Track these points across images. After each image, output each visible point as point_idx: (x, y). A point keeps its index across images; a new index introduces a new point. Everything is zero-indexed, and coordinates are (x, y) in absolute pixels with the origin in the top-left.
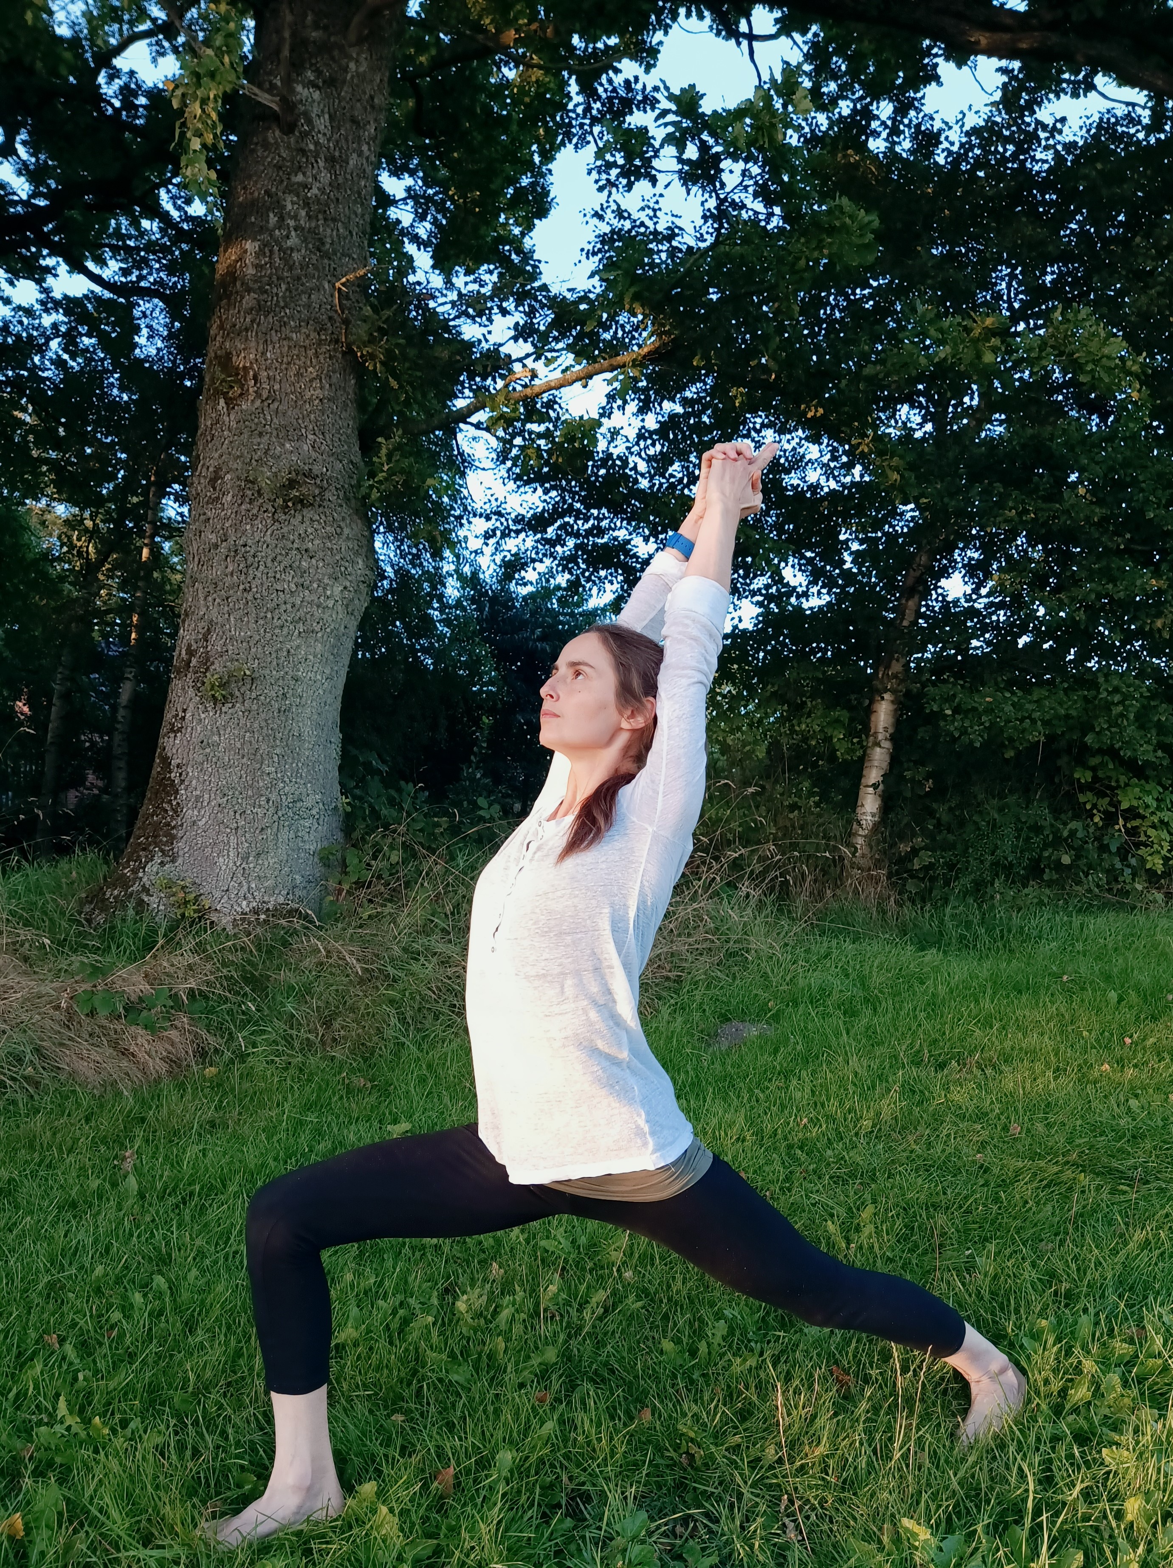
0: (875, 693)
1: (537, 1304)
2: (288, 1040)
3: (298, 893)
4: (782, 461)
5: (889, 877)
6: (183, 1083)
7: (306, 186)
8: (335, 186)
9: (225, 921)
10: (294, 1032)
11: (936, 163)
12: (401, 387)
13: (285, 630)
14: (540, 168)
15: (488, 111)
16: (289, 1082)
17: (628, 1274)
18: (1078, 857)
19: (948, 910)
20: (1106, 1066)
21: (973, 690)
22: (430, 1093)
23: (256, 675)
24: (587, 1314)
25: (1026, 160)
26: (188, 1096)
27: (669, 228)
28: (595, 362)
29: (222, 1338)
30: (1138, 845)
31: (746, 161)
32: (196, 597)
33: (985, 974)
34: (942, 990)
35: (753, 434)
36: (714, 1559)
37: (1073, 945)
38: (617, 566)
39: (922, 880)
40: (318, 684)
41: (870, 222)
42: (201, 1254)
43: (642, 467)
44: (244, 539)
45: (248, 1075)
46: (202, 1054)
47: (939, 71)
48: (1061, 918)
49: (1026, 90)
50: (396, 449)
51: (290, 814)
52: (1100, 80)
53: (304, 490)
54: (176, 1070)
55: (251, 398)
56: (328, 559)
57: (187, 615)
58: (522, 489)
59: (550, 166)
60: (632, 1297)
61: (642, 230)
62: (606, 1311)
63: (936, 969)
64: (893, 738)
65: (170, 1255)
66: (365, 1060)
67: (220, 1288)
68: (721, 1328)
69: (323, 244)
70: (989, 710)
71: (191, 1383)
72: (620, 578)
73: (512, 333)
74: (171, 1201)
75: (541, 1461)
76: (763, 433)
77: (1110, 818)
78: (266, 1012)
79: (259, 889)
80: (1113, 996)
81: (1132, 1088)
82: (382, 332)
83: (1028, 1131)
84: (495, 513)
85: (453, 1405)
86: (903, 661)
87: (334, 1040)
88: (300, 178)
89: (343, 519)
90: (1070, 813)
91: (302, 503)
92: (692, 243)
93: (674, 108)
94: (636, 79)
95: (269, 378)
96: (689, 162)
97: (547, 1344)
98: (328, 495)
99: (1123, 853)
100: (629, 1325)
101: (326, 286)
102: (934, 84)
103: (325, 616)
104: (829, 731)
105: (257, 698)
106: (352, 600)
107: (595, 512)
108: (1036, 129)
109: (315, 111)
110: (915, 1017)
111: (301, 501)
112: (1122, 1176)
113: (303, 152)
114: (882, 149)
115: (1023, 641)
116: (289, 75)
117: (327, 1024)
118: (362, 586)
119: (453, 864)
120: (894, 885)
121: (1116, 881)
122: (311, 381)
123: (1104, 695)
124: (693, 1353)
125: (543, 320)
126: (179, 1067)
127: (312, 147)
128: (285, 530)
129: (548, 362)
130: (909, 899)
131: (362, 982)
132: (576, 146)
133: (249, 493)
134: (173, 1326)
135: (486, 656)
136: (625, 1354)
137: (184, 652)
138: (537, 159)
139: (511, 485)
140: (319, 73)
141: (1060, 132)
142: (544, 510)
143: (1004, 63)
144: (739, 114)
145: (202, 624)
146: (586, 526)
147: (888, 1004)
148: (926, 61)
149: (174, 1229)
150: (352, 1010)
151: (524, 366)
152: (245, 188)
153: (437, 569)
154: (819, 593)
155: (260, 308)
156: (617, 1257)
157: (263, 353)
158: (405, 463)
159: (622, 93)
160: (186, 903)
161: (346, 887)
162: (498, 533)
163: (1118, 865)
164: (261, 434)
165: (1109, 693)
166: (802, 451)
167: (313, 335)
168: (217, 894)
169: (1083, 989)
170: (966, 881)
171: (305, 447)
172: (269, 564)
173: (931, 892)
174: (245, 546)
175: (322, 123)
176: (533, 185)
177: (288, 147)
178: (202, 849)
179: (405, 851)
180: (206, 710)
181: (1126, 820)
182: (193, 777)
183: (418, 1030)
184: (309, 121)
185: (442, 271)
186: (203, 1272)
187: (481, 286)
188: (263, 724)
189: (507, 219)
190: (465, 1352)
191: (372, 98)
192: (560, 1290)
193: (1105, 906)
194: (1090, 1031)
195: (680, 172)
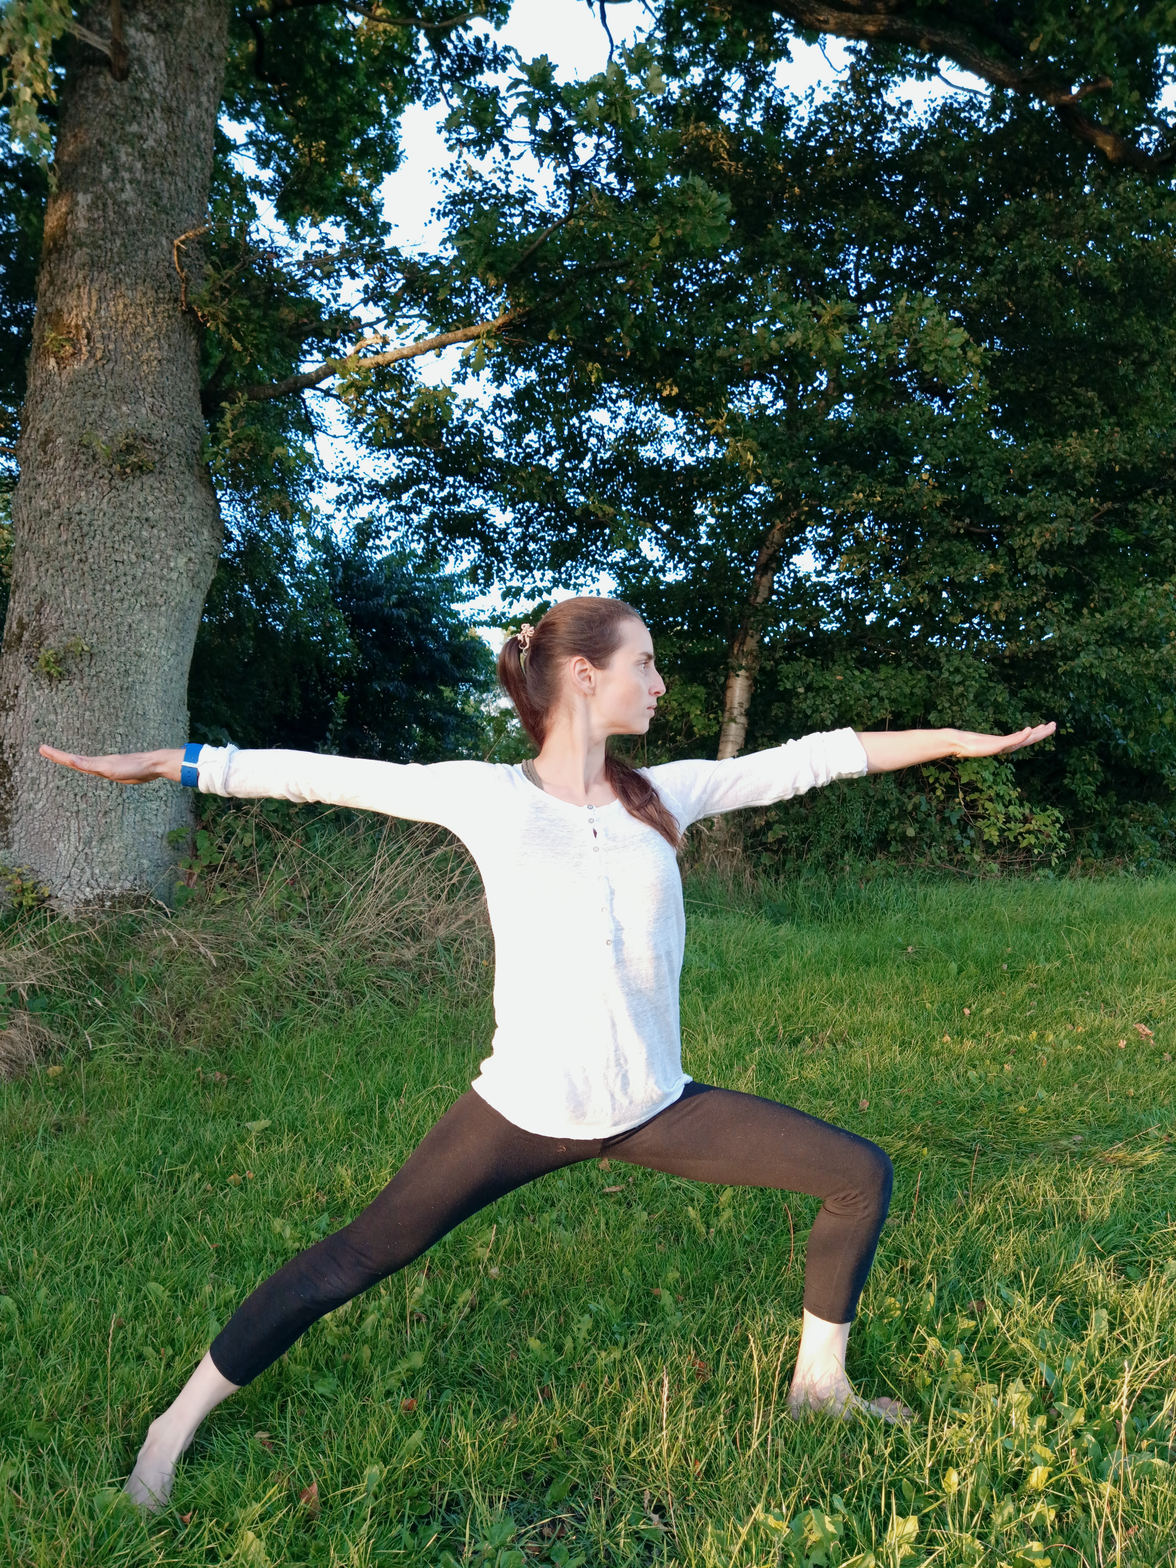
0: (729, 671)
1: (403, 1307)
2: (139, 1036)
3: (145, 878)
4: (638, 432)
5: (745, 850)
6: (25, 1084)
7: (141, 137)
8: (173, 138)
9: (68, 910)
10: (145, 1027)
11: (786, 137)
12: (245, 349)
13: (126, 604)
14: (388, 120)
15: (335, 61)
16: (140, 1079)
17: (494, 1271)
18: (922, 830)
19: (801, 883)
20: (947, 1038)
21: (824, 667)
22: (290, 1085)
23: (95, 650)
24: (454, 1315)
25: (873, 141)
26: (31, 1099)
27: (520, 192)
28: (448, 331)
29: (76, 1360)
30: (976, 817)
31: (599, 135)
32: (26, 568)
33: (836, 947)
34: (795, 965)
35: (609, 403)
36: (581, 1560)
37: (917, 916)
38: (475, 535)
39: (776, 852)
40: (163, 660)
41: (722, 204)
42: (50, 1271)
43: (499, 435)
44: (78, 506)
45: (96, 1073)
46: (45, 1052)
47: (789, 46)
48: (907, 888)
49: (873, 70)
50: (241, 414)
51: (136, 796)
52: (943, 64)
53: (143, 455)
54: (17, 1070)
55: (84, 357)
56: (171, 529)
57: (17, 586)
58: (376, 454)
59: (399, 119)
60: (498, 1295)
61: (494, 192)
62: (473, 1309)
63: (790, 943)
64: (748, 714)
65: (17, 1273)
66: (221, 1052)
67: (71, 1306)
68: (587, 1322)
69: (160, 198)
70: (840, 689)
71: (45, 1411)
72: (477, 547)
73: (362, 296)
74: (16, 1213)
75: (410, 1471)
76: (619, 404)
77: (951, 792)
78: (114, 1005)
79: (102, 875)
80: (953, 967)
81: (971, 1060)
82: (225, 292)
83: (877, 1105)
84: (347, 478)
85: (319, 1418)
86: (757, 637)
87: (188, 1032)
88: (134, 128)
89: (186, 487)
90: (914, 788)
91: (140, 468)
92: (546, 208)
93: (525, 77)
94: (487, 37)
95: (103, 336)
96: (542, 133)
97: (413, 1349)
98: (169, 461)
99: (963, 826)
100: (496, 1323)
101: (164, 242)
102: (784, 59)
103: (169, 589)
104: (686, 707)
105: (97, 675)
106: (198, 572)
107: (450, 479)
108: (883, 112)
109: (149, 57)
110: (770, 992)
111: (140, 467)
112: (961, 1147)
113: (137, 100)
114: (734, 121)
115: (871, 618)
116: (121, 18)
117: (180, 1015)
118: (208, 558)
119: (309, 845)
120: (749, 857)
121: (957, 852)
122: (149, 341)
123: (946, 675)
124: (559, 1349)
125: (396, 283)
126: (20, 1066)
127: (147, 95)
128: (123, 498)
129: (401, 329)
130: (765, 871)
131: (215, 970)
132: (425, 104)
133: (83, 458)
134: (24, 1349)
135: (340, 623)
136: (492, 1355)
137: (14, 625)
138: (385, 110)
139: (364, 450)
140: (153, 16)
141: (906, 115)
142: (398, 476)
143: (852, 43)
144: (591, 88)
145: (33, 597)
146: (442, 494)
147: (744, 979)
148: (777, 35)
149: (21, 1243)
150: (207, 1000)
151: (375, 332)
152: (75, 136)
153: (286, 531)
154: (675, 567)
155: (93, 264)
156: (484, 1253)
157: (97, 311)
158: (252, 430)
159: (472, 50)
160: (23, 891)
161: (197, 871)
162: (351, 498)
163: (958, 838)
164: (95, 396)
165: (951, 673)
166: (657, 422)
167: (151, 293)
168: (58, 881)
169: (926, 960)
170: (817, 854)
171: (144, 411)
172: (107, 533)
173: (784, 865)
174: (80, 513)
175: (157, 71)
176: (381, 137)
177: (122, 95)
178: (40, 834)
179: (259, 833)
180: (40, 688)
181: (965, 792)
182: (28, 758)
183: (277, 1019)
184: (144, 69)
185: (287, 221)
186: (53, 1290)
187: (329, 246)
188: (104, 702)
189: (354, 170)
190: (330, 1363)
191: (210, 46)
192: (427, 1291)
193: (946, 876)
194: (932, 1003)
195: (532, 143)
